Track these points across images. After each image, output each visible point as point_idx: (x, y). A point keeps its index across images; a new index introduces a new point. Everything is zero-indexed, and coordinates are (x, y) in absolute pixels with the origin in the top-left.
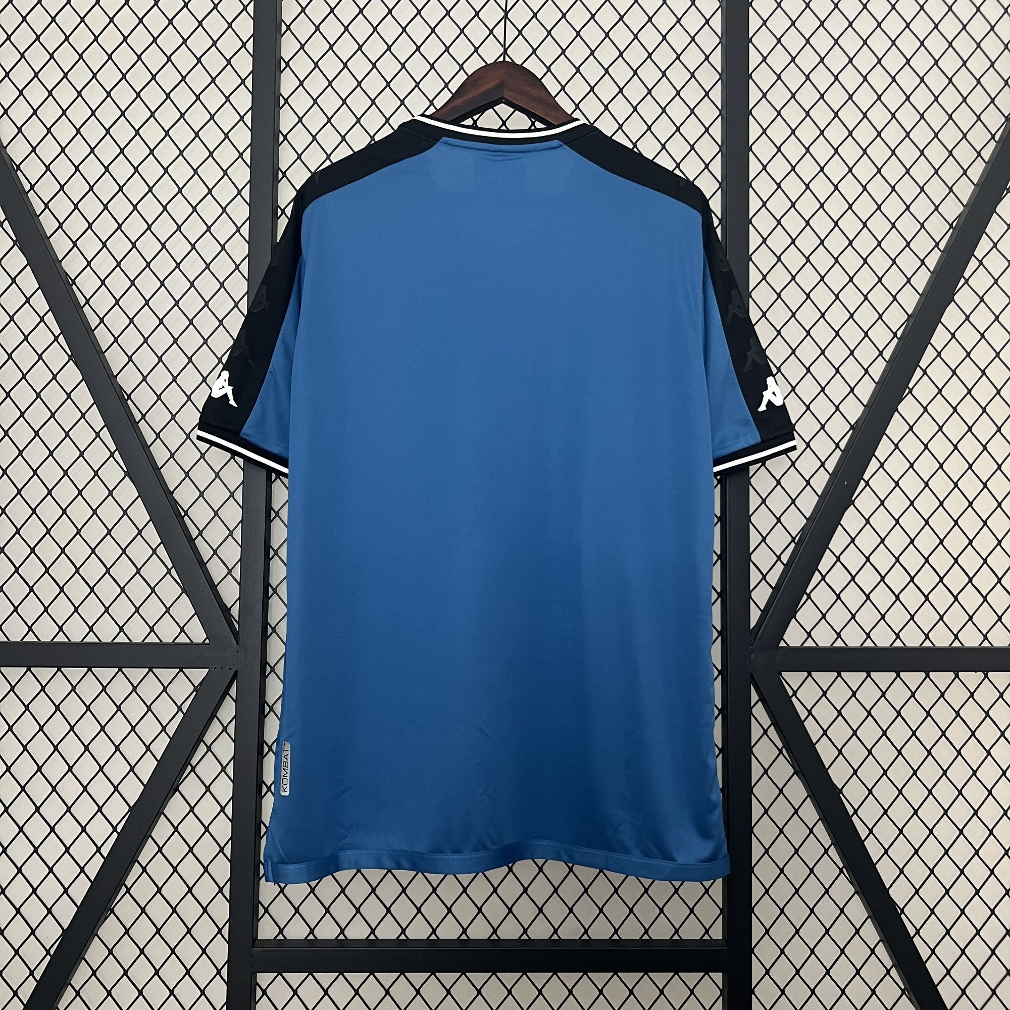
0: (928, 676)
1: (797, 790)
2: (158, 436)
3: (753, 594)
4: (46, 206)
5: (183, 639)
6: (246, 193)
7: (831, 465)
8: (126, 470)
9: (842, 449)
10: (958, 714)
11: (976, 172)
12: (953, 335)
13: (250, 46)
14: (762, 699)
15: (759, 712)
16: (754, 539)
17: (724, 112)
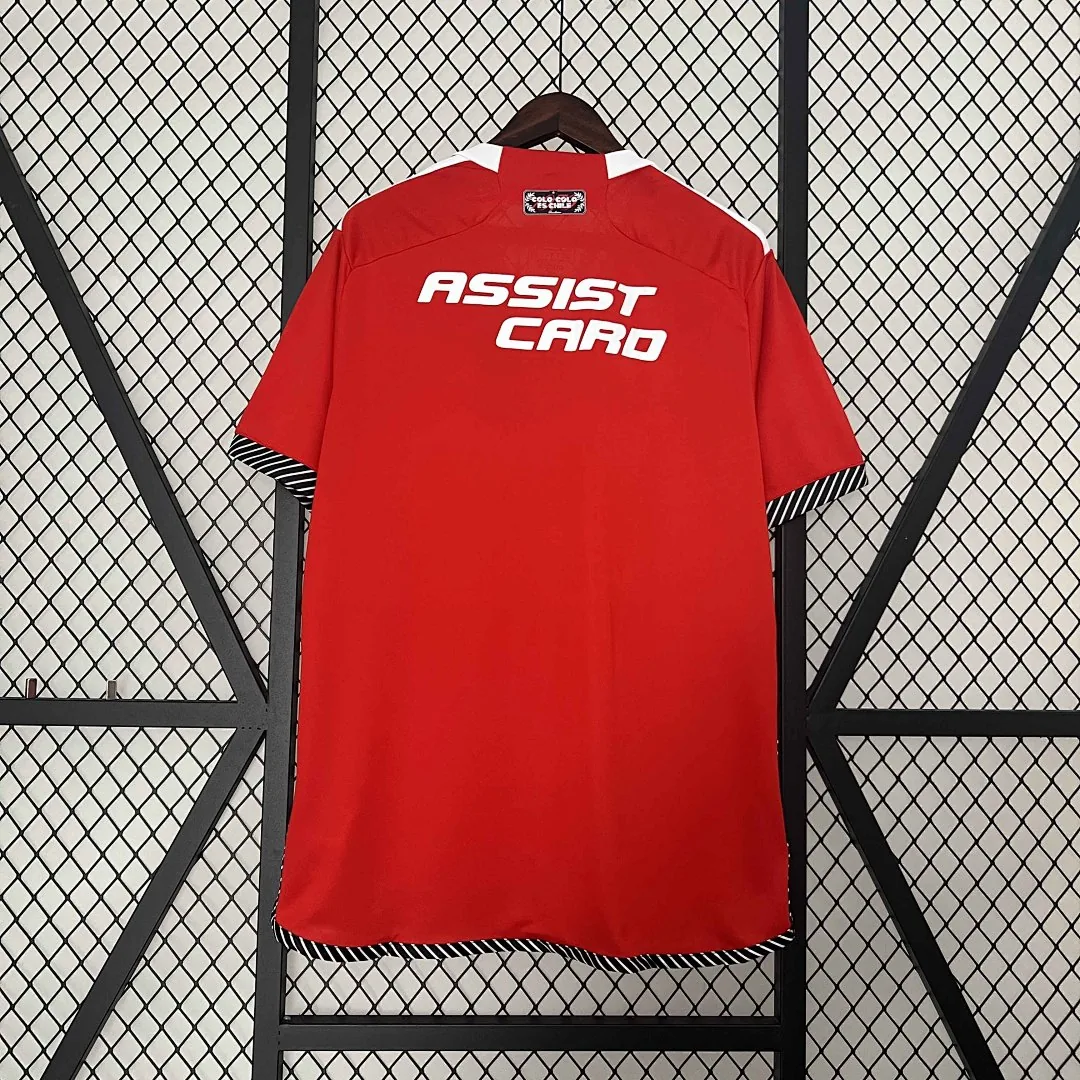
0: (990, 740)
1: (853, 859)
2: (184, 481)
3: (809, 654)
4: (68, 237)
5: (208, 696)
6: (280, 227)
7: (890, 519)
8: (150, 517)
9: (903, 501)
10: (1021, 781)
11: (1043, 215)
12: (1019, 385)
13: (285, 72)
14: (817, 764)
15: (815, 777)
16: (811, 596)
17: (782, 148)
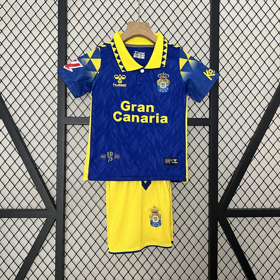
0: (272, 218)
1: (231, 253)
2: (30, 143)
3: (219, 192)
5: (39, 208)
6: (57, 64)
7: (243, 151)
9: (247, 146)
13: (57, 15)
14: (221, 225)
15: (220, 229)
16: (219, 175)
17: (211, 37)
